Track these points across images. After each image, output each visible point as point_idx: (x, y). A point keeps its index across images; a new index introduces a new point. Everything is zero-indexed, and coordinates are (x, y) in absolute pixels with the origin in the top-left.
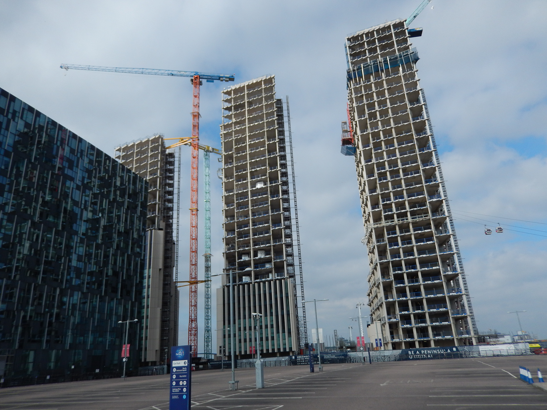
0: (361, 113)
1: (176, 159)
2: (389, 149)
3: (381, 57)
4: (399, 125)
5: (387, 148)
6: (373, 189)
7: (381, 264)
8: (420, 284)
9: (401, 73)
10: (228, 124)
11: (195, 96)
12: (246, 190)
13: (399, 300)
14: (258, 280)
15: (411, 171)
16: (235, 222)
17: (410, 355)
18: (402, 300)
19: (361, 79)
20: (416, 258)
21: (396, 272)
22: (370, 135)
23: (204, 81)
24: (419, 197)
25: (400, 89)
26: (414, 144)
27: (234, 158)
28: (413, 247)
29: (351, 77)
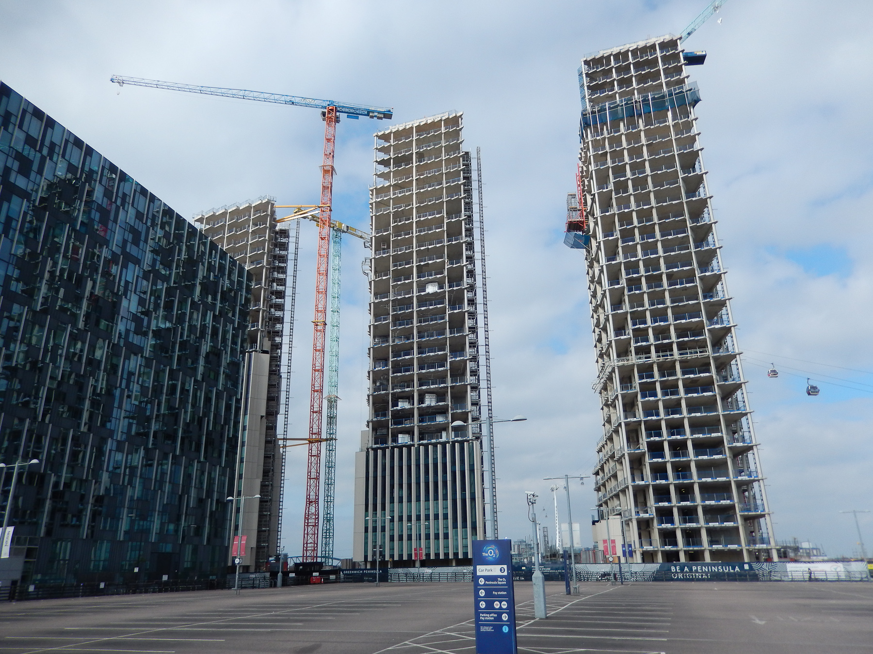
0: (603, 181)
1: (292, 240)
2: (646, 241)
3: (638, 93)
4: (664, 204)
5: (643, 239)
6: (617, 304)
7: (627, 424)
8: (690, 460)
9: (670, 122)
10: (383, 187)
11: (328, 140)
12: (410, 295)
13: (655, 483)
14: (425, 442)
15: (681, 279)
16: (389, 346)
17: (673, 573)
18: (660, 484)
19: (605, 127)
20: (684, 417)
21: (652, 439)
22: (616, 216)
23: (343, 116)
24: (693, 320)
25: (668, 145)
26: (688, 236)
27: (391, 242)
28: (680, 400)
29: (589, 123)
